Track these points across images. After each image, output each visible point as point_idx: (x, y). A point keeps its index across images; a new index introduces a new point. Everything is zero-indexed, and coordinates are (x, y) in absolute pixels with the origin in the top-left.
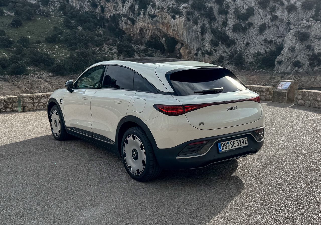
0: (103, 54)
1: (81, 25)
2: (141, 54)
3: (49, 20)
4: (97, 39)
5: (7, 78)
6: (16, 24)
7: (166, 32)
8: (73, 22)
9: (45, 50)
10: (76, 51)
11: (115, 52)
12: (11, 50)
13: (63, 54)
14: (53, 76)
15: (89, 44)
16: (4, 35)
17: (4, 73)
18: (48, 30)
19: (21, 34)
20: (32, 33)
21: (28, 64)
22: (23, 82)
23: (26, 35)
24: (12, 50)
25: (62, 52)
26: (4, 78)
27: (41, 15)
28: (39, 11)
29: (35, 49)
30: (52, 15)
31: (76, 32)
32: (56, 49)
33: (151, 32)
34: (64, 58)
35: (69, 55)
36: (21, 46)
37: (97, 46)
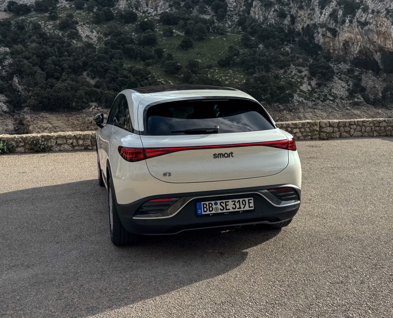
0: (289, 78)
1: (264, 43)
2: (343, 76)
3: (225, 39)
4: (282, 58)
6: (186, 45)
7: (382, 44)
8: (254, 38)
9: (217, 76)
10: (254, 75)
11: (305, 75)
12: (178, 78)
13: (237, 81)
15: (271, 66)
16: (172, 59)
18: (222, 51)
19: (191, 58)
20: (202, 56)
23: (196, 59)
24: (179, 77)
25: (236, 78)
27: (215, 33)
28: (212, 28)
29: (205, 75)
30: (228, 32)
31: (255, 52)
32: (229, 75)
33: (360, 46)
34: (239, 85)
35: (245, 81)
36: (189, 72)
37: (281, 68)
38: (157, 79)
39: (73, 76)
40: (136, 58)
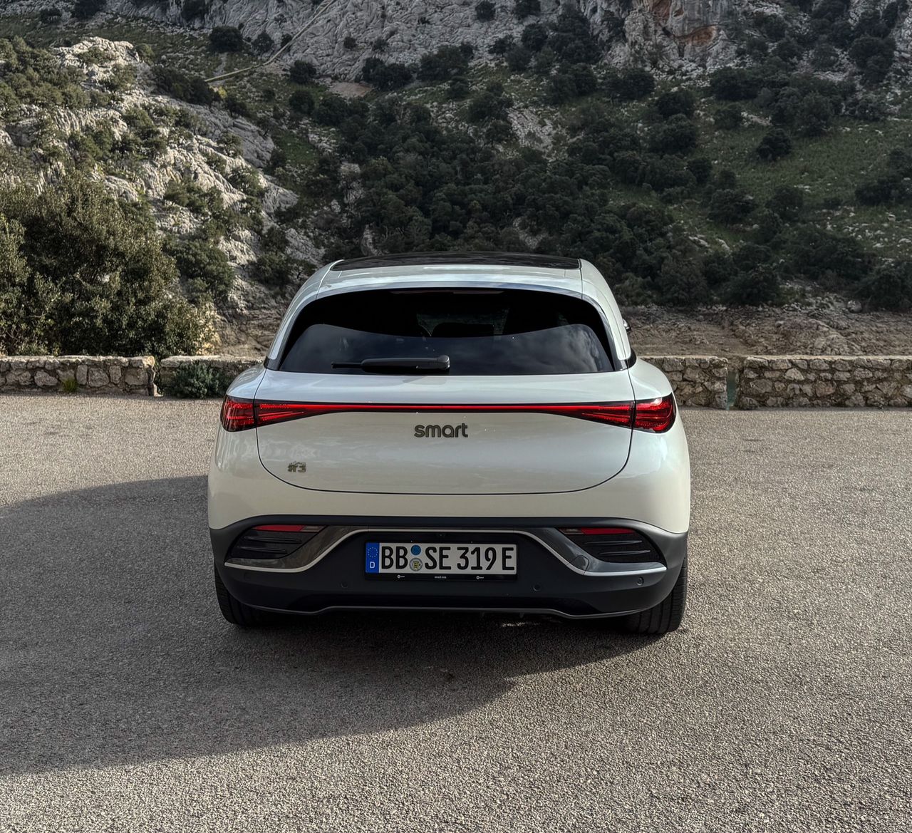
3: (880, 132)
5: (717, 314)
6: (773, 150)
9: (851, 228)
12: (744, 231)
13: (908, 241)
14: (860, 311)
16: (732, 186)
17: (712, 299)
18: (870, 164)
19: (784, 182)
20: (815, 176)
21: (788, 274)
22: (764, 325)
23: (798, 184)
24: (748, 229)
25: (906, 235)
26: (709, 314)
27: (856, 117)
28: (849, 105)
29: (818, 226)
30: (892, 114)
32: (886, 225)
36: (776, 217)
38: (687, 235)
39: (489, 228)
40: (640, 184)
